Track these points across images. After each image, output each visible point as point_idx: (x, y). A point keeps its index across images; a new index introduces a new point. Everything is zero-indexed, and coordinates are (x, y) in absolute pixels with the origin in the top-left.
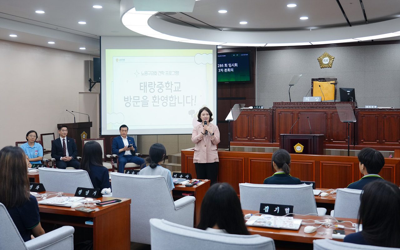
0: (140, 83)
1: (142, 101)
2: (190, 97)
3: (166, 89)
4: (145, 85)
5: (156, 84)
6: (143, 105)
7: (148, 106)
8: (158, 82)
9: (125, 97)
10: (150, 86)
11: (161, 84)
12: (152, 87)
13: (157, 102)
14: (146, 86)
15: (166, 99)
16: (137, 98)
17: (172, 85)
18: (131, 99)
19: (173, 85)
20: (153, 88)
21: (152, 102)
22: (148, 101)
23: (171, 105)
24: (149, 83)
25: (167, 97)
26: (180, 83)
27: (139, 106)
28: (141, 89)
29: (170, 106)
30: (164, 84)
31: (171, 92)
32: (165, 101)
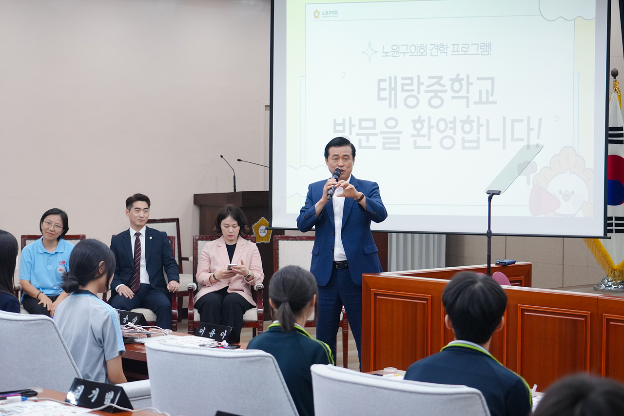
0: (380, 81)
1: (382, 133)
2: (521, 121)
3: (453, 98)
4: (393, 86)
5: (422, 84)
6: (386, 146)
7: (398, 148)
8: (430, 78)
9: (335, 120)
10: (406, 88)
11: (438, 83)
12: (413, 90)
13: (424, 136)
14: (395, 89)
15: (451, 128)
16: (371, 124)
17: (469, 84)
18: (352, 126)
19: (472, 84)
20: (415, 93)
21: (413, 136)
22: (400, 133)
23: (466, 145)
24: (403, 79)
25: (454, 122)
26: (492, 79)
27: (374, 147)
28: (380, 99)
29: (464, 148)
30: (446, 81)
31: (468, 106)
32: (449, 133)
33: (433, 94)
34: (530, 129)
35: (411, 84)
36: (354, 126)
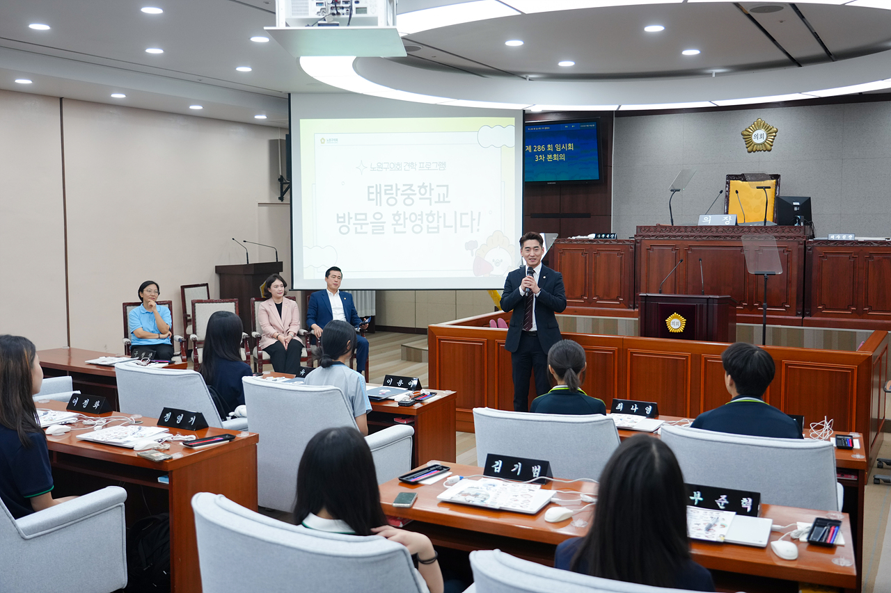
0: (369, 187)
1: (371, 223)
2: (467, 214)
3: (420, 199)
4: (379, 191)
5: (399, 189)
6: (375, 232)
7: (383, 233)
8: (404, 185)
9: (337, 214)
10: (387, 192)
11: (410, 189)
12: (393, 194)
13: (402, 224)
14: (380, 193)
15: (419, 219)
16: (363, 217)
17: (431, 189)
18: (350, 218)
19: (433, 189)
20: (394, 196)
21: (393, 225)
22: (384, 223)
23: (430, 230)
24: (385, 186)
25: (421, 215)
26: (447, 186)
27: (366, 233)
28: (369, 199)
29: (428, 232)
30: (415, 188)
31: (431, 205)
32: (418, 222)
33: (406, 196)
34: (473, 220)
35: (392, 190)
36: (351, 218)
